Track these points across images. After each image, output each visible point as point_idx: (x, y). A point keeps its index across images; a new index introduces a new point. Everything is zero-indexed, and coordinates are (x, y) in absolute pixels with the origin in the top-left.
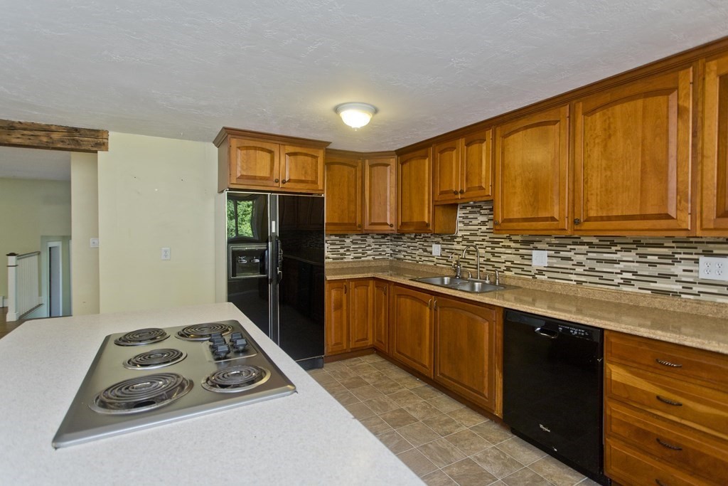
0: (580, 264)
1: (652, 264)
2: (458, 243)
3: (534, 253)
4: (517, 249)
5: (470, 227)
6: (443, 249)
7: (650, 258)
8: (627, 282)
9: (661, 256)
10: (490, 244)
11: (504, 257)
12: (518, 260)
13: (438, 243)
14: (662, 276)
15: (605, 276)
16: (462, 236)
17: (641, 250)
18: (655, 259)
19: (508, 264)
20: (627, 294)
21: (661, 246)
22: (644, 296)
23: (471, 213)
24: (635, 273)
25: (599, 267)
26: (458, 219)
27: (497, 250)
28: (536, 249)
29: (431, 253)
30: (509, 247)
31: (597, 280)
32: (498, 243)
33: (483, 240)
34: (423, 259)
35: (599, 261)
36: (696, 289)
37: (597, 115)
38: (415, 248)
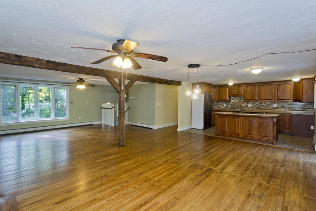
0: (257, 106)
1: (268, 105)
3: (249, 105)
5: (234, 100)
6: (227, 105)
8: (264, 108)
10: (239, 103)
11: (242, 106)
12: (245, 106)
13: (225, 103)
14: (269, 107)
15: (261, 107)
16: (232, 102)
23: (234, 98)
26: (231, 99)
29: (224, 105)
30: (244, 104)
32: (241, 103)
35: (260, 105)
36: (273, 108)
37: (263, 86)
38: (219, 105)
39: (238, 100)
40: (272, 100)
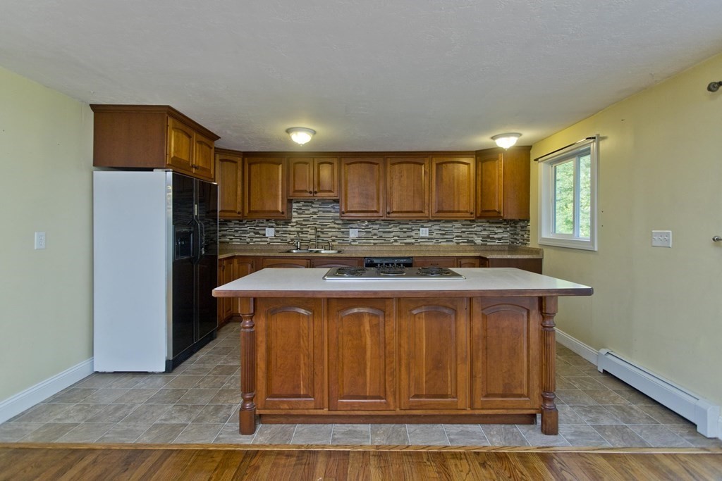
1: (405, 232)
2: (292, 226)
3: (350, 230)
4: (339, 229)
5: (303, 216)
6: (278, 232)
7: (404, 230)
8: (396, 241)
9: (408, 229)
10: (320, 226)
11: (330, 234)
12: (340, 235)
13: (272, 227)
14: (408, 237)
15: (387, 239)
16: (296, 222)
17: (401, 226)
18: (406, 230)
19: (334, 238)
20: (396, 246)
21: (407, 224)
22: (403, 246)
23: (303, 206)
24: (398, 237)
25: (384, 235)
26: (293, 210)
27: (325, 230)
28: (352, 228)
29: (264, 235)
30: (334, 228)
31: (383, 241)
32: (326, 225)
33: (315, 224)
34: (254, 240)
35: (384, 232)
36: (419, 241)
37: (396, 166)
38: (245, 232)
39: (315, 213)
40: (421, 212)
